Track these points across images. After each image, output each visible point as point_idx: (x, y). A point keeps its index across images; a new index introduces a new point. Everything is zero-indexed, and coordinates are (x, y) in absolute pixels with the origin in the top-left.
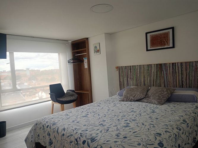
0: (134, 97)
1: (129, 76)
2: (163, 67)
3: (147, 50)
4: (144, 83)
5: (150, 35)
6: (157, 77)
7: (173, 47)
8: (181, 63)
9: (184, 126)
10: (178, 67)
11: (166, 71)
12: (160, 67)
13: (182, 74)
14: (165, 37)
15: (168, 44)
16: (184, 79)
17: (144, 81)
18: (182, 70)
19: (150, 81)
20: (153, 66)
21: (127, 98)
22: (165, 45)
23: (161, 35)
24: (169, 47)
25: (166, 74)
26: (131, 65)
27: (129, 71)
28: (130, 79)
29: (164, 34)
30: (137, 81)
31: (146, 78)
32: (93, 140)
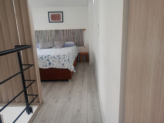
0: (47, 46)
1: (39, 37)
2: (58, 32)
3: (49, 22)
4: (49, 40)
5: (51, 14)
6: (55, 37)
7: (63, 22)
8: (66, 30)
9: (70, 55)
10: (65, 32)
11: (60, 33)
12: (57, 31)
13: (67, 35)
14: (58, 16)
15: (60, 20)
16: (68, 38)
17: (48, 39)
18: (67, 34)
19: (52, 39)
20: (53, 31)
21: (44, 47)
22: (58, 20)
23: (56, 14)
24: (60, 21)
25: (60, 35)
26: (40, 30)
27: (39, 33)
28: (40, 38)
29: (58, 14)
30: (44, 39)
31: (49, 38)
32: (49, 56)
